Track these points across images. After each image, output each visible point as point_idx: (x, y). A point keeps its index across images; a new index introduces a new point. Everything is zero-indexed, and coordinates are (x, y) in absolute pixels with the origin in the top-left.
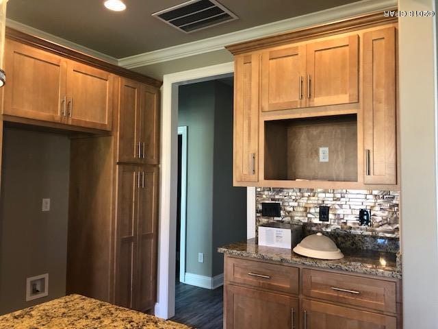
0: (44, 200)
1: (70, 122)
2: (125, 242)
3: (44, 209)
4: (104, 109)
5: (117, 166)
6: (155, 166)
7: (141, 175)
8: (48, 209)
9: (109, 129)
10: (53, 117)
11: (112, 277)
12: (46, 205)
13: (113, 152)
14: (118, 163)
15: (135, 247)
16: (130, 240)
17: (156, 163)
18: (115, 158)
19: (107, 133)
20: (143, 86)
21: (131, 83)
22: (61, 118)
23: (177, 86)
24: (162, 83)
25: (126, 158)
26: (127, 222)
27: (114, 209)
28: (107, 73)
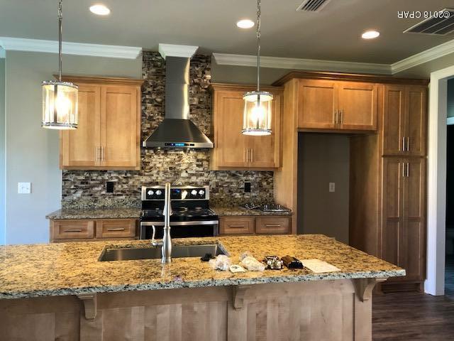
0: (331, 184)
1: (342, 128)
2: (391, 221)
3: (330, 191)
4: (369, 114)
5: (382, 158)
6: (422, 157)
7: (406, 166)
8: (334, 191)
9: (374, 129)
10: (329, 125)
11: (379, 246)
12: (332, 187)
13: (379, 148)
14: (384, 156)
15: (401, 226)
16: (395, 220)
17: (422, 154)
18: (380, 152)
19: (374, 133)
20: (407, 88)
21: (395, 88)
22: (335, 126)
23: (446, 81)
24: (429, 81)
25: (390, 152)
26: (392, 204)
27: (380, 194)
28: (372, 84)
